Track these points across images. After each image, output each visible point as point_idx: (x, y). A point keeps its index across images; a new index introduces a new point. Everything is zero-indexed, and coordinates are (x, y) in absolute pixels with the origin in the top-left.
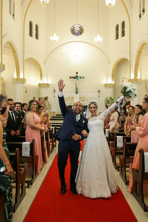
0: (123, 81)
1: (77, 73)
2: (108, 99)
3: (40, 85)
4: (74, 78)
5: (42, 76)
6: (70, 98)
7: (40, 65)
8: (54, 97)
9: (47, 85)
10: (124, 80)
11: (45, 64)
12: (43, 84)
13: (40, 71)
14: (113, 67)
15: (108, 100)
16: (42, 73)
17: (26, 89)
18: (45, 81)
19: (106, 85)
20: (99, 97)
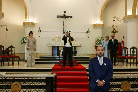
0: (114, 21)
1: (65, 12)
2: (100, 39)
3: (24, 24)
4: (61, 17)
5: (27, 15)
6: (57, 38)
7: (24, 3)
8: (39, 36)
9: (33, 24)
10: (115, 19)
11: (30, 2)
12: (28, 23)
13: (25, 10)
14: (102, 7)
15: (99, 41)
16: (27, 11)
17: (7, 27)
18: (30, 20)
19: (95, 26)
20: (88, 37)
